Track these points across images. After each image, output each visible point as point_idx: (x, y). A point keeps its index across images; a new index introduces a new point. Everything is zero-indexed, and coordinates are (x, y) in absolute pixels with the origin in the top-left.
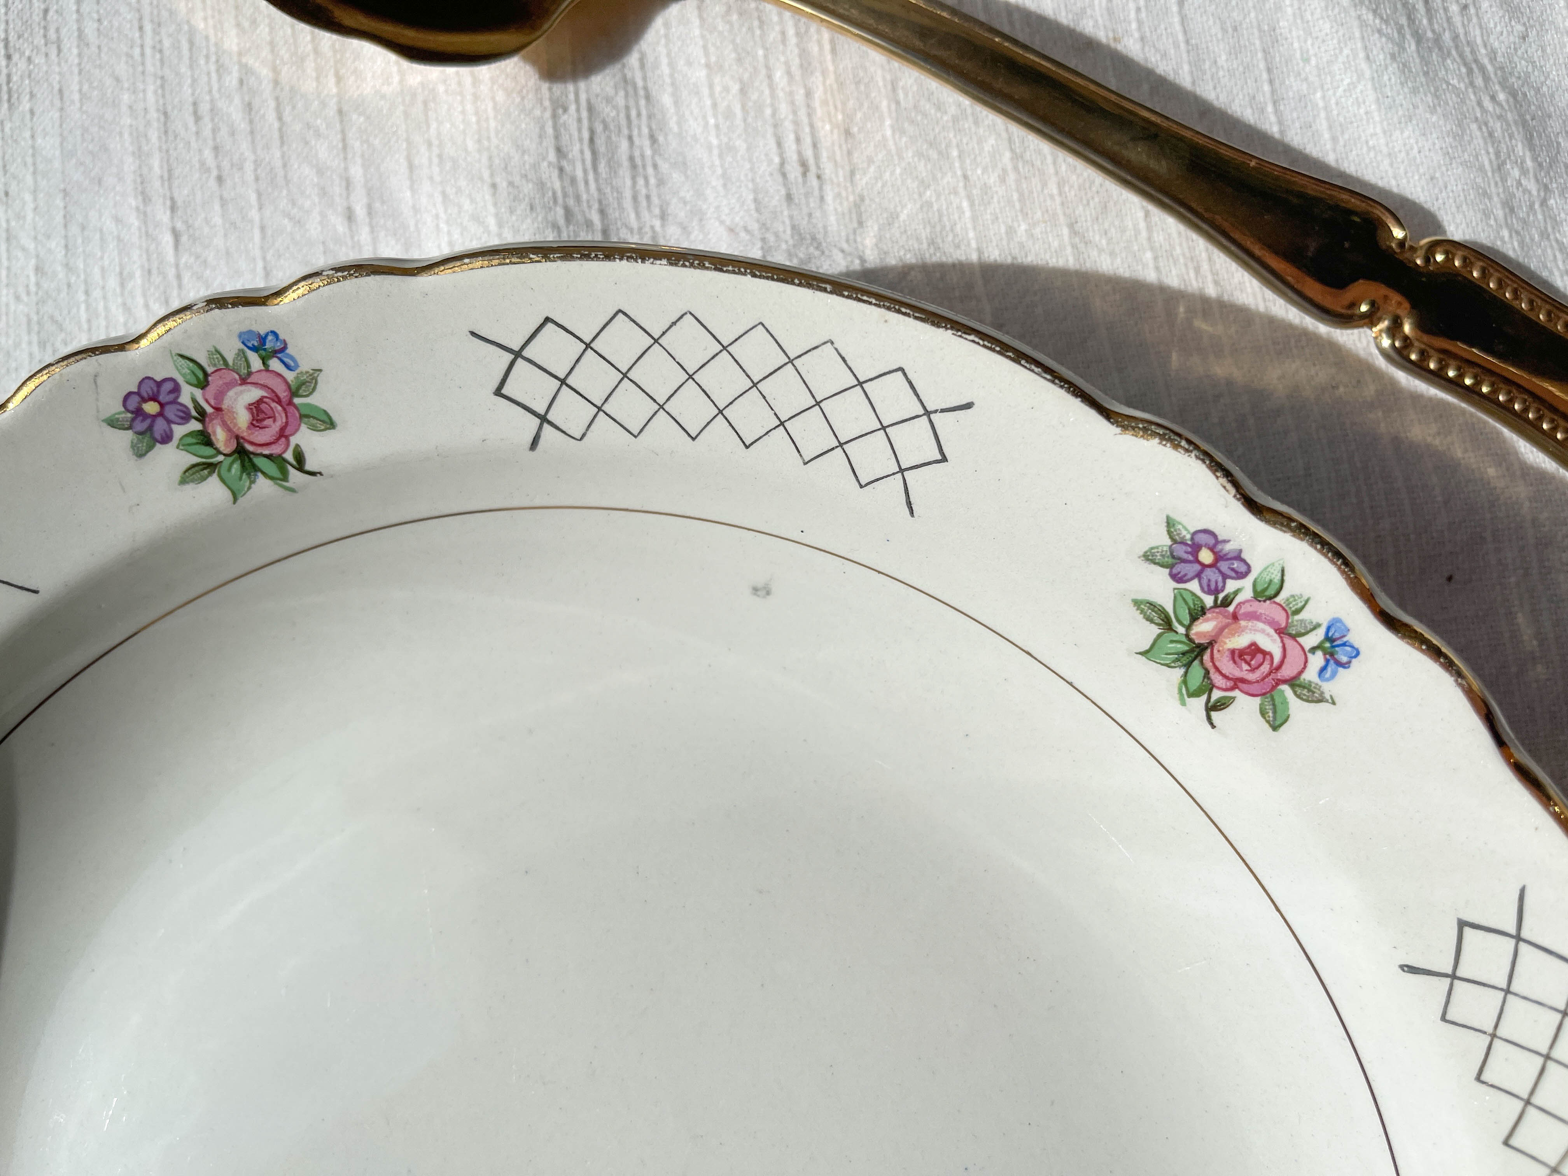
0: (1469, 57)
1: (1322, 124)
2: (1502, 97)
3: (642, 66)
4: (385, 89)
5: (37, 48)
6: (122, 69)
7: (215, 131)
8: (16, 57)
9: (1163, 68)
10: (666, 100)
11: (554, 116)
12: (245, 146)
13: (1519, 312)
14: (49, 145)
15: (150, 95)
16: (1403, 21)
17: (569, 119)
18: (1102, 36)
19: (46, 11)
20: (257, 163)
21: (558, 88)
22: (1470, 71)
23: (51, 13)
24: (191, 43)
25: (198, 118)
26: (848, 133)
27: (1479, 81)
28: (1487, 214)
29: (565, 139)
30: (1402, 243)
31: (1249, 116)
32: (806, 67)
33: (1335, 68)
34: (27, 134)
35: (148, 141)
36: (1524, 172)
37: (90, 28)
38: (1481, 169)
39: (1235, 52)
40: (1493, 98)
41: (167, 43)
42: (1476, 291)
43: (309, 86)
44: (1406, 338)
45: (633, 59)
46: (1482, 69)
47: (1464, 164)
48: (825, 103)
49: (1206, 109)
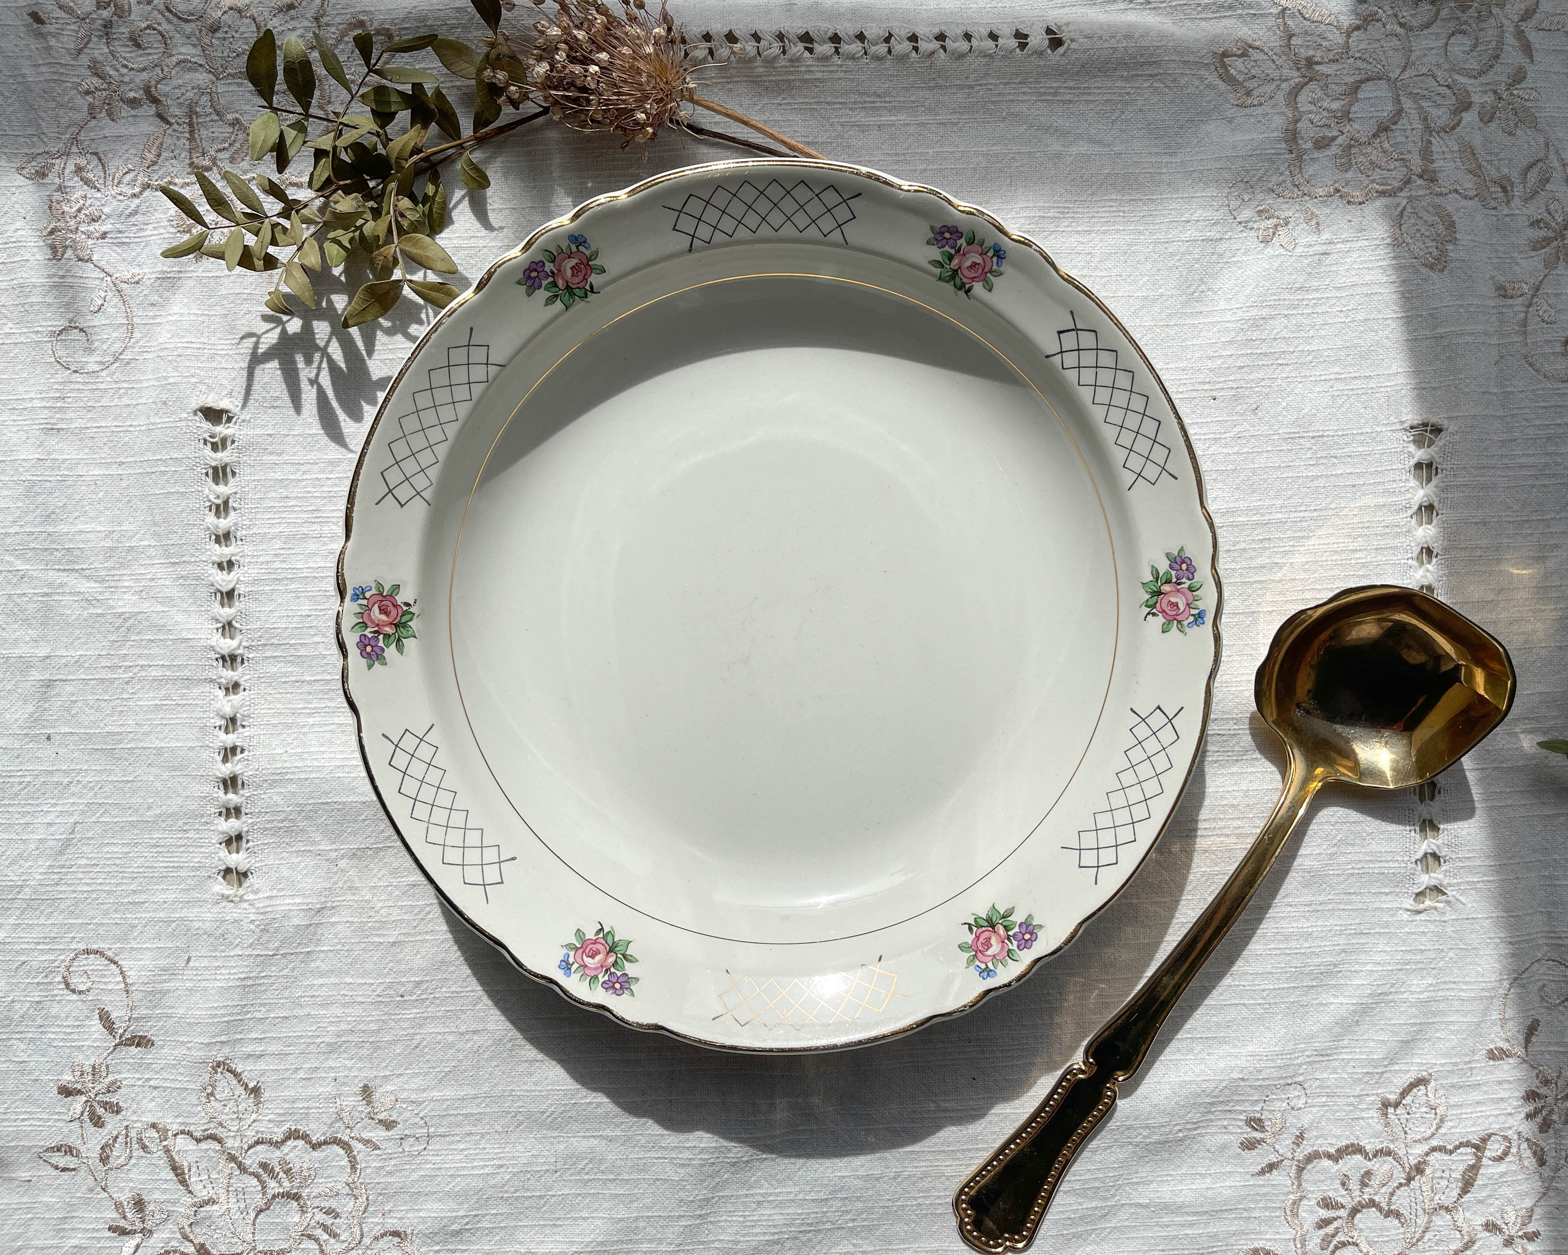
0: (1201, 1124)
1: (1178, 1056)
2: (1181, 1135)
3: (1253, 759)
4: (1260, 636)
5: (1316, 453)
6: (1296, 500)
7: (1254, 549)
8: (1313, 441)
9: (1215, 993)
10: (1235, 769)
11: (1233, 719)
12: (1244, 564)
13: (1082, 1122)
14: (1262, 461)
15: (1279, 516)
16: (1221, 1099)
17: (1231, 725)
18: (1235, 968)
19: (1336, 457)
20: (1234, 570)
21: (1247, 721)
22: (1194, 1123)
23: (1334, 460)
24: (1302, 537)
25: (1261, 541)
26: (1206, 851)
27: (1189, 1126)
28: (1128, 1117)
29: (1222, 722)
30: (1117, 1079)
31: (1187, 1026)
32: (1239, 836)
33: (1203, 1066)
34: (1269, 448)
35: (1254, 515)
36: (1144, 1137)
37: (1321, 482)
38: (1148, 1119)
39: (1218, 1025)
40: (1180, 1130)
41: (1305, 524)
42: (1094, 1106)
43: (1269, 597)
44: (1076, 1075)
45: (1258, 755)
46: (1195, 1129)
47: (1150, 1113)
48: (1222, 842)
49: (1192, 1008)
